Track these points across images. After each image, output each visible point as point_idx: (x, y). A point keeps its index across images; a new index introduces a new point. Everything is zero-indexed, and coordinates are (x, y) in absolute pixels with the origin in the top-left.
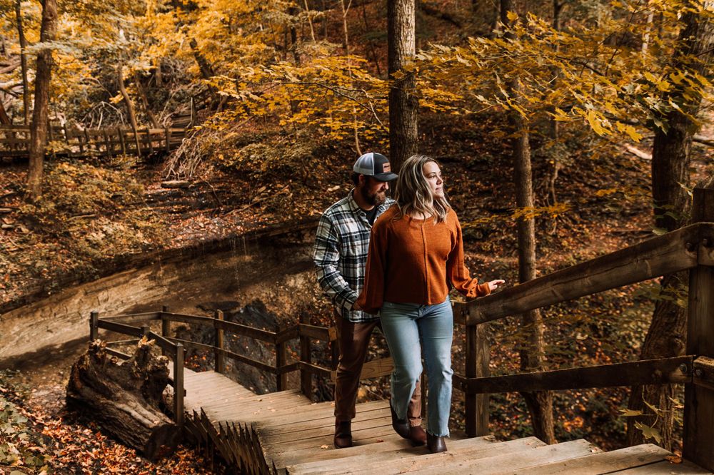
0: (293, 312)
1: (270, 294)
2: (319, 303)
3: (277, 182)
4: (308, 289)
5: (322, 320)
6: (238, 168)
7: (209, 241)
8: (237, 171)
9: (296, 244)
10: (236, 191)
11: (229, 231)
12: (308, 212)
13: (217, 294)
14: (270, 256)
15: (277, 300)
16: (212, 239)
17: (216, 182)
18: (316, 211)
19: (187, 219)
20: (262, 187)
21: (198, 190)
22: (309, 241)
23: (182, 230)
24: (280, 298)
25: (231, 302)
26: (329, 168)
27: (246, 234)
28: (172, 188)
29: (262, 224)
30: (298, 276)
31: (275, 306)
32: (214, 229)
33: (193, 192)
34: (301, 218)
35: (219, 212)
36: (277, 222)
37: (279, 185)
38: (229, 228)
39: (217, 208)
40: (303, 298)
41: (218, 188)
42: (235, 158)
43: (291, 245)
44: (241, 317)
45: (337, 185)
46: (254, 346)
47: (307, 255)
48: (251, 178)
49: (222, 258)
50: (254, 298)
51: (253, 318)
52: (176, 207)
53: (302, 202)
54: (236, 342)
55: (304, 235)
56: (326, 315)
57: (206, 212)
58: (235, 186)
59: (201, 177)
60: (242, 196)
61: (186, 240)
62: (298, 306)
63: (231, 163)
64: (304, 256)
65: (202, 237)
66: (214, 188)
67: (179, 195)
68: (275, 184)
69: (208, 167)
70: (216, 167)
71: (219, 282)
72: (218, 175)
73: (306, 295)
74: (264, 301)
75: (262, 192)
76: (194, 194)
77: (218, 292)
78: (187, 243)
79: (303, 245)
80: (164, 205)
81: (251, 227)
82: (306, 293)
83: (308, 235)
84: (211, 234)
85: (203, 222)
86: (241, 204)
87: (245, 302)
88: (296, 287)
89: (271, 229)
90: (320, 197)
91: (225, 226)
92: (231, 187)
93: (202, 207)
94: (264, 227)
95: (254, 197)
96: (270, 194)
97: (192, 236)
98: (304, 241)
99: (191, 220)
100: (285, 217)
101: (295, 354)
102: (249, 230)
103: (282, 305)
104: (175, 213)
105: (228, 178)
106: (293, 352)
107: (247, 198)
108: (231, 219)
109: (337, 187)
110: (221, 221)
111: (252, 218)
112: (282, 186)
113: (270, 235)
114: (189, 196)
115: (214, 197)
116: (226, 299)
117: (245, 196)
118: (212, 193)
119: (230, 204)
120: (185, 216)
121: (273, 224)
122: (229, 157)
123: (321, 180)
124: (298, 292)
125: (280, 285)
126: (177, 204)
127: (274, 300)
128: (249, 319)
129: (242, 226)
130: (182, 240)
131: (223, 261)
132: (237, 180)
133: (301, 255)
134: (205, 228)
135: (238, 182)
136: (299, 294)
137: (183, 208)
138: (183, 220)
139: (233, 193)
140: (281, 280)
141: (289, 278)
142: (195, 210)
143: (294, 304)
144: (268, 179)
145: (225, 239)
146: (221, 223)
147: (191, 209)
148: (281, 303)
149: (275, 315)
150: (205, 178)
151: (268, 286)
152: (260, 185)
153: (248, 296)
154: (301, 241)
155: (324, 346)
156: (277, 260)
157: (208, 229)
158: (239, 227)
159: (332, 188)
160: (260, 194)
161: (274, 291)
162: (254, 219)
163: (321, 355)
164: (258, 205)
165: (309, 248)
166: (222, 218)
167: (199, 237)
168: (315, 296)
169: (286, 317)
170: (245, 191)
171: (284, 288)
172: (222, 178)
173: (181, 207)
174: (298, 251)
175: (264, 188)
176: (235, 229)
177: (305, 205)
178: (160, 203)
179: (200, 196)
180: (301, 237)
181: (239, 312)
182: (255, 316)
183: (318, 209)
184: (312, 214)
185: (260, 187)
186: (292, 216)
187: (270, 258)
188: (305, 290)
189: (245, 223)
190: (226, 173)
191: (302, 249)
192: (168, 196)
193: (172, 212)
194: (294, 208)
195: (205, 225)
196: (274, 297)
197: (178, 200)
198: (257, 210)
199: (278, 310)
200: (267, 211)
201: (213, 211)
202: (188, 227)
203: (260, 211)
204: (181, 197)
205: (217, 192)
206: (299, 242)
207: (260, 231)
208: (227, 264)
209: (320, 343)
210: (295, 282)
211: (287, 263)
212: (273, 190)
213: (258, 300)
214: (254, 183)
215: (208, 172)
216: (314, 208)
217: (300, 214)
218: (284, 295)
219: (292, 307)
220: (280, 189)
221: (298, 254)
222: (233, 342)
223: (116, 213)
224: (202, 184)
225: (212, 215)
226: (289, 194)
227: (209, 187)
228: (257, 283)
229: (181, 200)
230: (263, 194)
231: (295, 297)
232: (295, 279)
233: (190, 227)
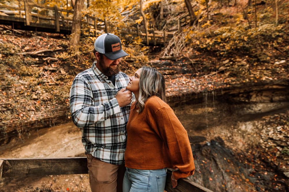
0: (245, 149)
1: (227, 134)
2: (266, 144)
3: (237, 57)
4: (257, 133)
5: (269, 157)
6: (209, 49)
7: (189, 93)
8: (208, 51)
9: (245, 102)
10: (207, 63)
11: (203, 87)
12: (261, 77)
13: (191, 131)
14: (226, 109)
15: (233, 138)
16: (191, 92)
17: (194, 58)
18: (267, 77)
19: (174, 79)
20: (226, 60)
21: (182, 62)
22: (255, 100)
23: (171, 85)
24: (235, 138)
25: (201, 137)
26: (276, 48)
27: (216, 90)
28: (165, 60)
29: (227, 84)
30: (248, 123)
31: (231, 142)
32: (193, 85)
33: (179, 63)
34: (256, 81)
35: (195, 76)
36: (238, 83)
37: (238, 60)
38: (203, 85)
39: (194, 74)
40: (252, 139)
41: (195, 61)
42: (207, 43)
43: (240, 103)
44: (209, 148)
45: (283, 60)
46: (218, 171)
47: (252, 110)
48: (218, 55)
49: (194, 108)
50: (216, 135)
51: (217, 150)
52: (168, 71)
53: (256, 71)
54: (204, 166)
55: (251, 96)
56: (272, 153)
57: (187, 76)
58: (207, 60)
59: (184, 55)
60: (211, 66)
61: (174, 91)
62: (249, 144)
63: (205, 46)
64: (250, 111)
65: (184, 90)
66: (193, 61)
67: (170, 64)
68: (236, 59)
69: (189, 49)
70: (194, 49)
71: (192, 123)
72: (195, 53)
73: (255, 137)
74: (223, 138)
75: (226, 64)
76: (179, 64)
77: (192, 129)
78: (174, 94)
79: (249, 103)
80: (160, 70)
81: (218, 86)
82: (255, 135)
83: (254, 96)
84: (190, 89)
85: (185, 81)
86: (210, 72)
87: (209, 138)
88: (247, 131)
89: (234, 88)
90: (270, 68)
91: (200, 84)
92: (203, 61)
93: (184, 72)
94: (228, 86)
95: (220, 67)
96: (232, 65)
97: (178, 89)
98: (251, 100)
99: (177, 79)
100: (244, 80)
101: (247, 180)
102: (218, 88)
103: (236, 143)
104: (167, 75)
105: (202, 55)
106: (246, 178)
107: (215, 68)
108: (204, 80)
109: (283, 62)
110: (198, 81)
111: (219, 80)
112: (240, 60)
113: (231, 93)
114: (176, 66)
115: (192, 67)
116: (196, 134)
117: (213, 66)
118: (191, 64)
119: (202, 72)
120: (173, 77)
121: (235, 84)
122: (203, 43)
123: (270, 57)
124: (249, 134)
125: (234, 128)
126: (168, 69)
127: (230, 138)
128: (214, 151)
129: (212, 84)
130: (171, 91)
131: (194, 110)
132: (208, 57)
133: (247, 109)
134: (186, 84)
135: (209, 58)
136: (249, 136)
137: (172, 72)
138: (172, 79)
139: (205, 65)
140: (235, 125)
141: (240, 124)
142: (180, 74)
143: (246, 142)
144: (230, 55)
145: (201, 92)
146: (198, 82)
147: (177, 73)
148: (236, 141)
149: (231, 149)
150: (187, 56)
151: (226, 129)
152: (224, 59)
153: (212, 134)
154: (249, 100)
155: (271, 177)
156: (230, 112)
157: (189, 85)
158: (210, 85)
159: (279, 62)
160: (224, 65)
161: (230, 132)
162: (221, 81)
163: (268, 184)
164: (222, 72)
165: (254, 106)
166: (198, 79)
167: (182, 90)
168: (262, 139)
169: (239, 151)
170: (213, 63)
171: (238, 131)
172: (198, 55)
173: (171, 71)
174: (246, 107)
175: (227, 61)
176: (207, 87)
177: (258, 73)
178: (158, 68)
179: (183, 66)
180: (249, 97)
181: (206, 145)
182: (219, 149)
183: (268, 76)
184: (264, 79)
185: (224, 61)
186: (250, 79)
187: (225, 111)
188: (254, 134)
189: (214, 82)
190: (200, 52)
191: (248, 106)
192: (163, 65)
193: (165, 74)
194: (250, 74)
195: (186, 83)
196: (230, 136)
197: (169, 67)
198: (222, 75)
199: (233, 145)
200: (230, 76)
201: (191, 76)
202: (175, 84)
203: (225, 75)
204: (171, 65)
205: (194, 64)
206: (247, 101)
207: (225, 89)
208: (197, 112)
209: (268, 175)
210: (246, 128)
211: (237, 114)
212: (234, 62)
213: (219, 138)
214: (220, 58)
215: (189, 52)
216: (265, 75)
217: (255, 78)
218: (238, 136)
219: (244, 145)
220: (240, 62)
221: (245, 109)
222: (202, 166)
223: (128, 69)
224: (185, 59)
225: (191, 77)
226: (246, 65)
227: (189, 61)
228: (218, 126)
229: (171, 67)
230: (226, 65)
231: (246, 137)
232: (246, 125)
233: (176, 84)
